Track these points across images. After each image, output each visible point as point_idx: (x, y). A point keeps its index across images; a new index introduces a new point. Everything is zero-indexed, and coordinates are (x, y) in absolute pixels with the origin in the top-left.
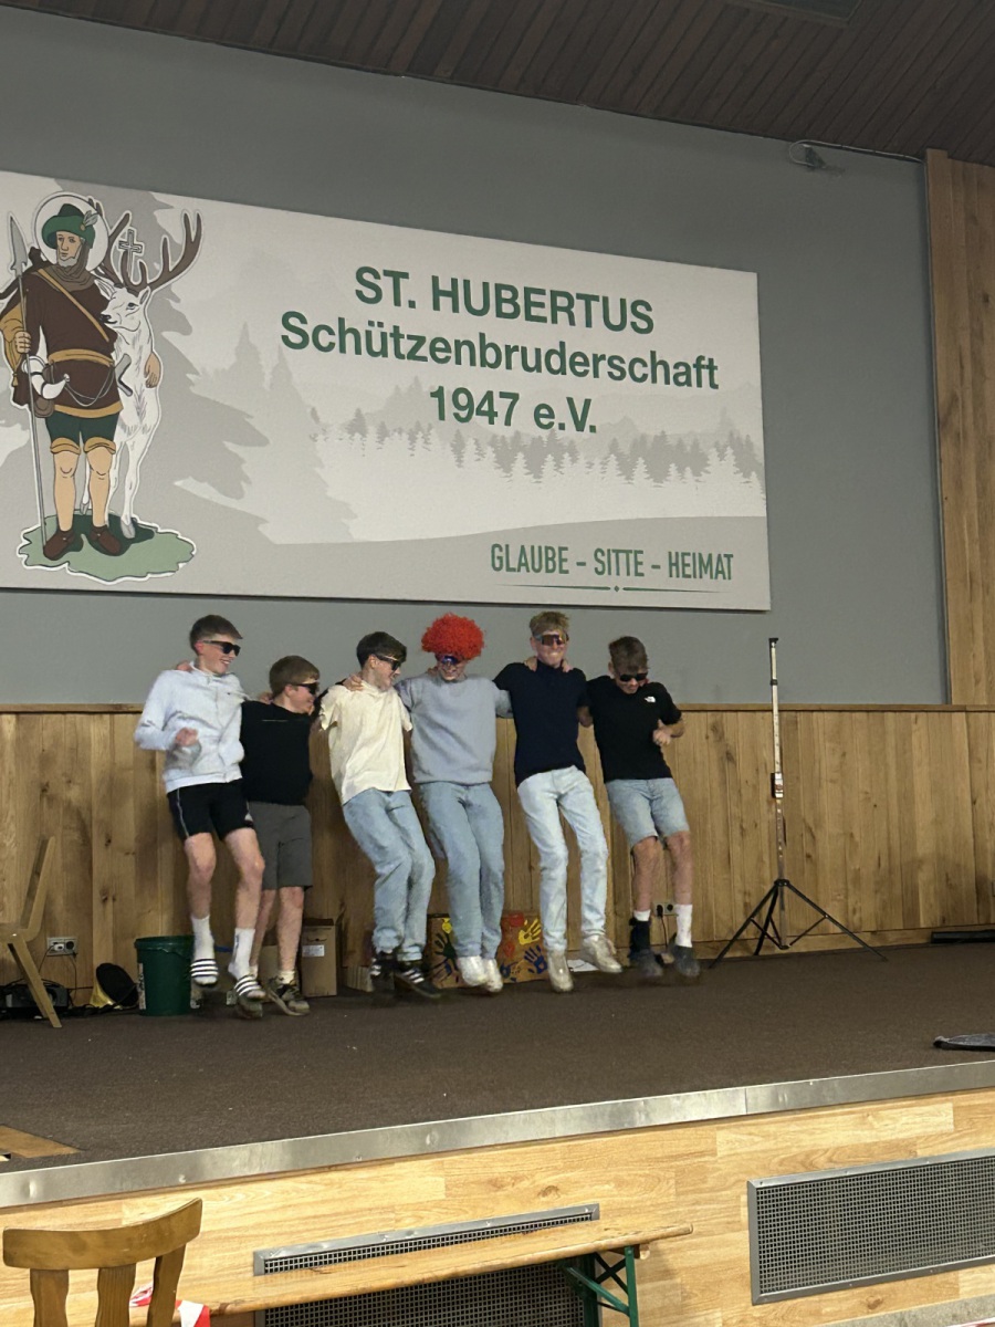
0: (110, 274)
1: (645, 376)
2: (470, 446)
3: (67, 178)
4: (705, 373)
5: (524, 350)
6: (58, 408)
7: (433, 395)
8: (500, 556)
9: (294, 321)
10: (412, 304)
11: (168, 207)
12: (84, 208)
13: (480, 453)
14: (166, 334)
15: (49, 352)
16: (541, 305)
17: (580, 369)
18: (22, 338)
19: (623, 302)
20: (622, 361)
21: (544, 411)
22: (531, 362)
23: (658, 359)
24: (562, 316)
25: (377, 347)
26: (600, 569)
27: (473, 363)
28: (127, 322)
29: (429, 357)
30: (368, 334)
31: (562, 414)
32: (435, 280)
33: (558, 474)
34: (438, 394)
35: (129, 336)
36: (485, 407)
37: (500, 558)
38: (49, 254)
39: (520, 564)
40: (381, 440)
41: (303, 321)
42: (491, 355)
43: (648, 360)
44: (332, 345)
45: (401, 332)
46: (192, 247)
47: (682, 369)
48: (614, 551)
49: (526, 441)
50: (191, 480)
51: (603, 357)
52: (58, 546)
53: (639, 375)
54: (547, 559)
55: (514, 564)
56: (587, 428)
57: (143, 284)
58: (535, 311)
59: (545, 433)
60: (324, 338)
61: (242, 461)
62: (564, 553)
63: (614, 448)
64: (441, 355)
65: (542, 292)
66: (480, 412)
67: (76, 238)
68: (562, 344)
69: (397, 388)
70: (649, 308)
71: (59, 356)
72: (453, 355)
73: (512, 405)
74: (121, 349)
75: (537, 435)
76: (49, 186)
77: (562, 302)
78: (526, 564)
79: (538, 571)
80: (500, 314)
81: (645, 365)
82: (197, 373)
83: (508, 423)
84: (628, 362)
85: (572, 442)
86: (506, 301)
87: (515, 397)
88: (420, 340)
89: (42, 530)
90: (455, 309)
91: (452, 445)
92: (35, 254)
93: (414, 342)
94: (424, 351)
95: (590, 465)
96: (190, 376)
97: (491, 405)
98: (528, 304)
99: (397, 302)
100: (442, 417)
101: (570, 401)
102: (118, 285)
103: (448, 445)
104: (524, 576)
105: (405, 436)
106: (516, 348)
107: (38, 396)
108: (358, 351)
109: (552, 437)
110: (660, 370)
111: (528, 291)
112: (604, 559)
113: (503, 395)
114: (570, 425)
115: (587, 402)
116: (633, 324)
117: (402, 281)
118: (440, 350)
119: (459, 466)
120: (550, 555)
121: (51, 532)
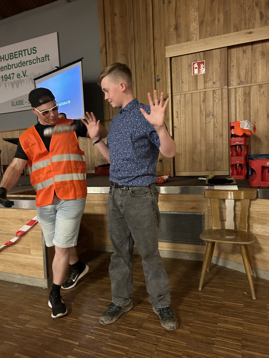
1: (36, 62)
2: (7, 85)
4: (47, 58)
5: (15, 64)
17: (24, 65)
19: (31, 48)
21: (19, 75)
27: (7, 70)
29: (1, 71)
32: (1, 56)
33: (21, 86)
34: (2, 77)
36: (9, 77)
37: (13, 104)
43: (36, 59)
56: (26, 76)
63: (31, 79)
65: (17, 52)
68: (21, 61)
70: (36, 48)
72: (4, 69)
73: (13, 75)
75: (17, 80)
77: (20, 53)
78: (17, 104)
80: (11, 59)
83: (13, 79)
84: (32, 60)
85: (23, 79)
86: (12, 56)
90: (4, 61)
91: (5, 86)
95: (27, 83)
100: (3, 81)
101: (23, 71)
109: (20, 79)
114: (23, 76)
115: (26, 71)
119: (6, 89)
120: (21, 101)
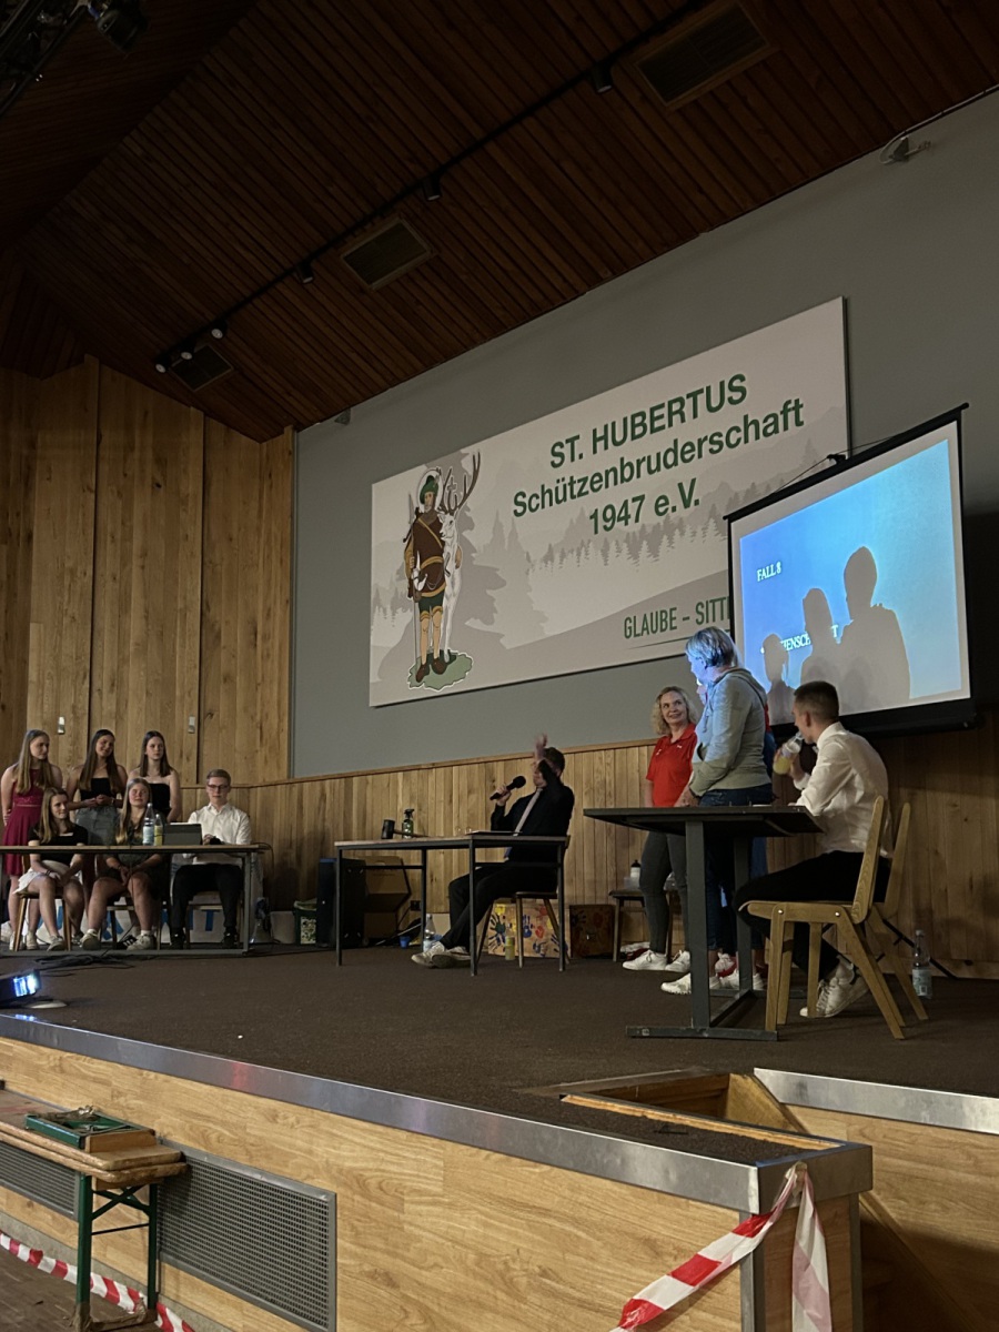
0: (443, 508)
1: (739, 440)
2: (613, 547)
3: (429, 461)
4: (791, 415)
5: (649, 457)
6: (424, 594)
7: (591, 517)
8: (630, 627)
9: (520, 499)
10: (581, 456)
11: (467, 454)
12: (434, 474)
13: (619, 550)
14: (464, 534)
15: (421, 563)
16: (661, 417)
17: (687, 456)
18: (412, 559)
19: (722, 384)
20: (720, 435)
21: (662, 501)
22: (653, 467)
23: (750, 420)
24: (676, 418)
25: (560, 498)
26: (700, 620)
27: (616, 483)
28: (449, 534)
29: (590, 491)
30: (557, 489)
31: (675, 500)
32: (595, 431)
33: (669, 549)
34: (594, 516)
35: (448, 541)
36: (623, 515)
37: (630, 628)
38: (422, 509)
39: (643, 629)
40: (562, 560)
41: (524, 496)
42: (627, 475)
43: (742, 428)
44: (538, 505)
45: (575, 479)
46: (476, 473)
47: (771, 420)
48: (711, 601)
49: (649, 530)
50: (472, 619)
51: (706, 438)
52: (420, 674)
53: (733, 441)
54: (662, 621)
55: (639, 631)
56: (692, 504)
57: (456, 507)
58: (657, 424)
59: (663, 517)
60: (535, 502)
61: (493, 600)
62: (673, 612)
63: (712, 514)
64: (596, 486)
65: (662, 406)
66: (620, 519)
67: (432, 493)
68: (676, 442)
69: (571, 521)
70: (742, 378)
71: (425, 564)
72: (604, 483)
73: (640, 504)
74: (447, 549)
75: (655, 523)
76: (423, 468)
77: (676, 407)
78: (647, 629)
79: (654, 632)
80: (634, 438)
81: (738, 430)
82: (475, 551)
83: (637, 520)
84: (724, 435)
85: (681, 519)
86: (639, 425)
87: (642, 498)
88: (585, 480)
89: (416, 666)
90: (606, 448)
91: (603, 552)
92: (417, 509)
93: (581, 483)
94: (587, 488)
95: (694, 534)
96: (474, 555)
97: (626, 512)
98: (653, 419)
99: (573, 459)
100: (596, 532)
101: (680, 485)
102: (446, 513)
103: (600, 553)
104: (647, 638)
105: (575, 553)
106: (644, 459)
107: (416, 590)
108: (551, 504)
109: (668, 517)
110: (752, 429)
111: (652, 410)
112: (704, 611)
113: (634, 500)
114: (680, 505)
115: (693, 481)
116: (731, 401)
117: (576, 442)
118: (597, 481)
119: (606, 564)
120: (664, 615)
121: (419, 667)
